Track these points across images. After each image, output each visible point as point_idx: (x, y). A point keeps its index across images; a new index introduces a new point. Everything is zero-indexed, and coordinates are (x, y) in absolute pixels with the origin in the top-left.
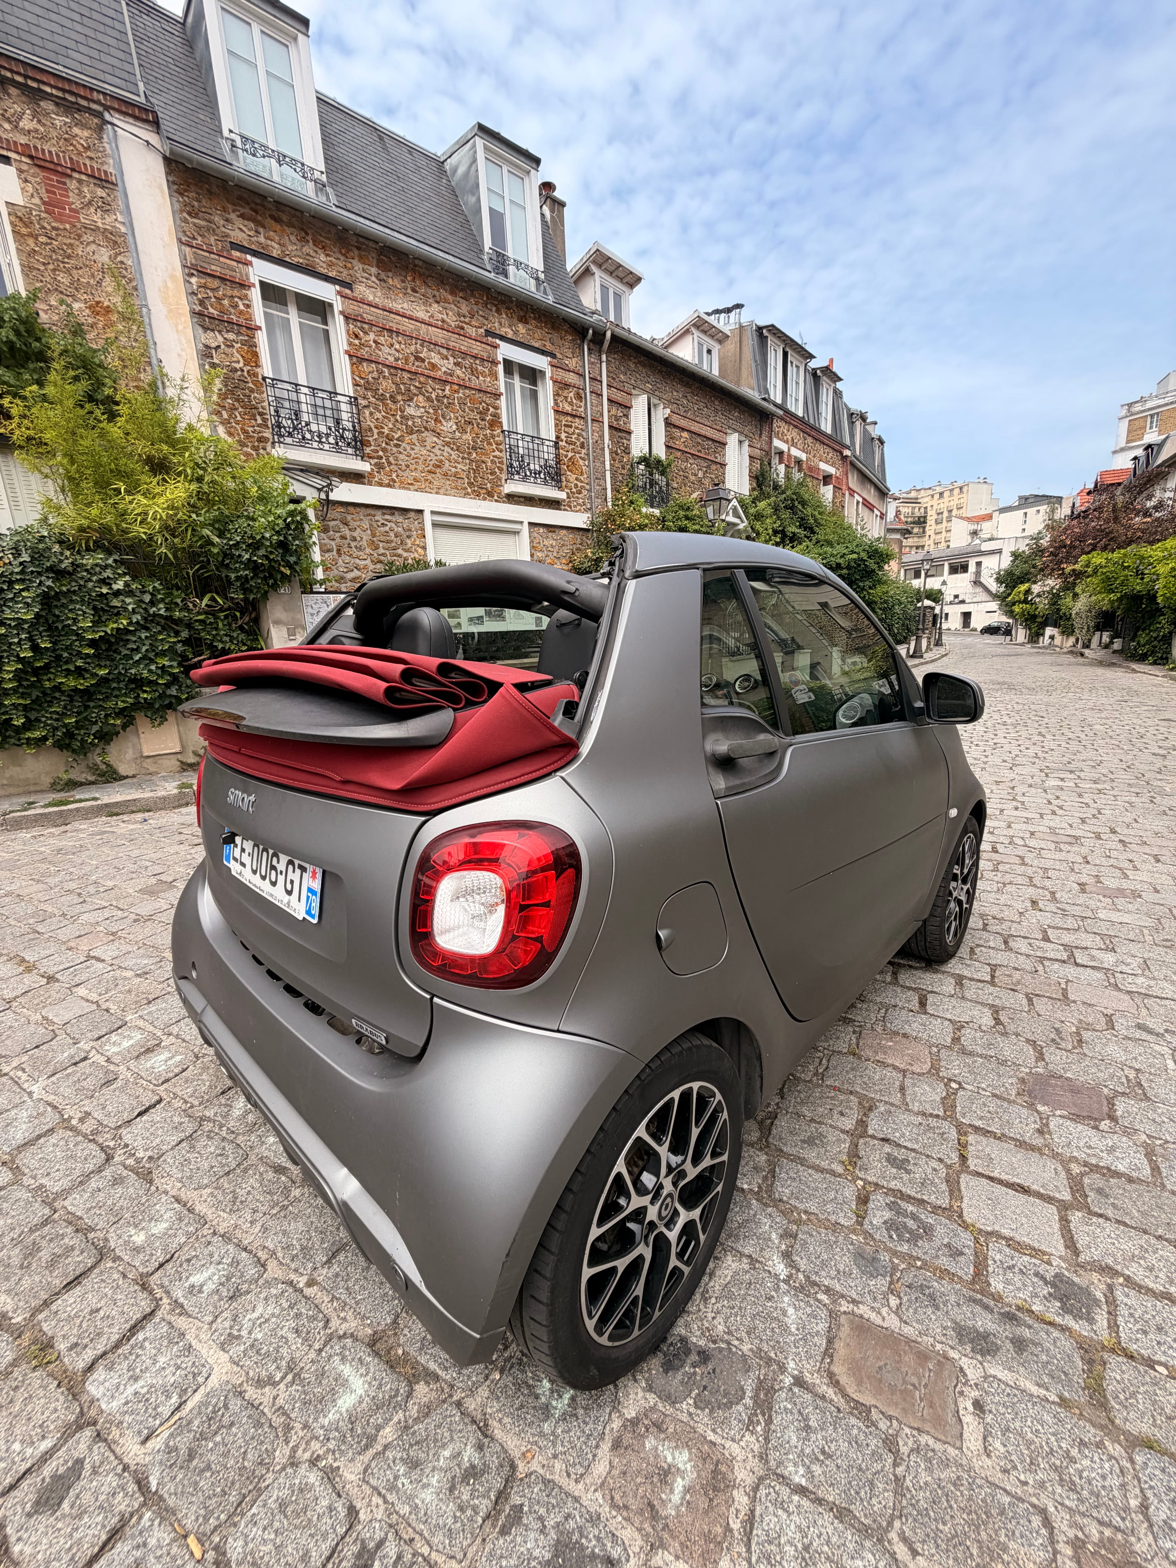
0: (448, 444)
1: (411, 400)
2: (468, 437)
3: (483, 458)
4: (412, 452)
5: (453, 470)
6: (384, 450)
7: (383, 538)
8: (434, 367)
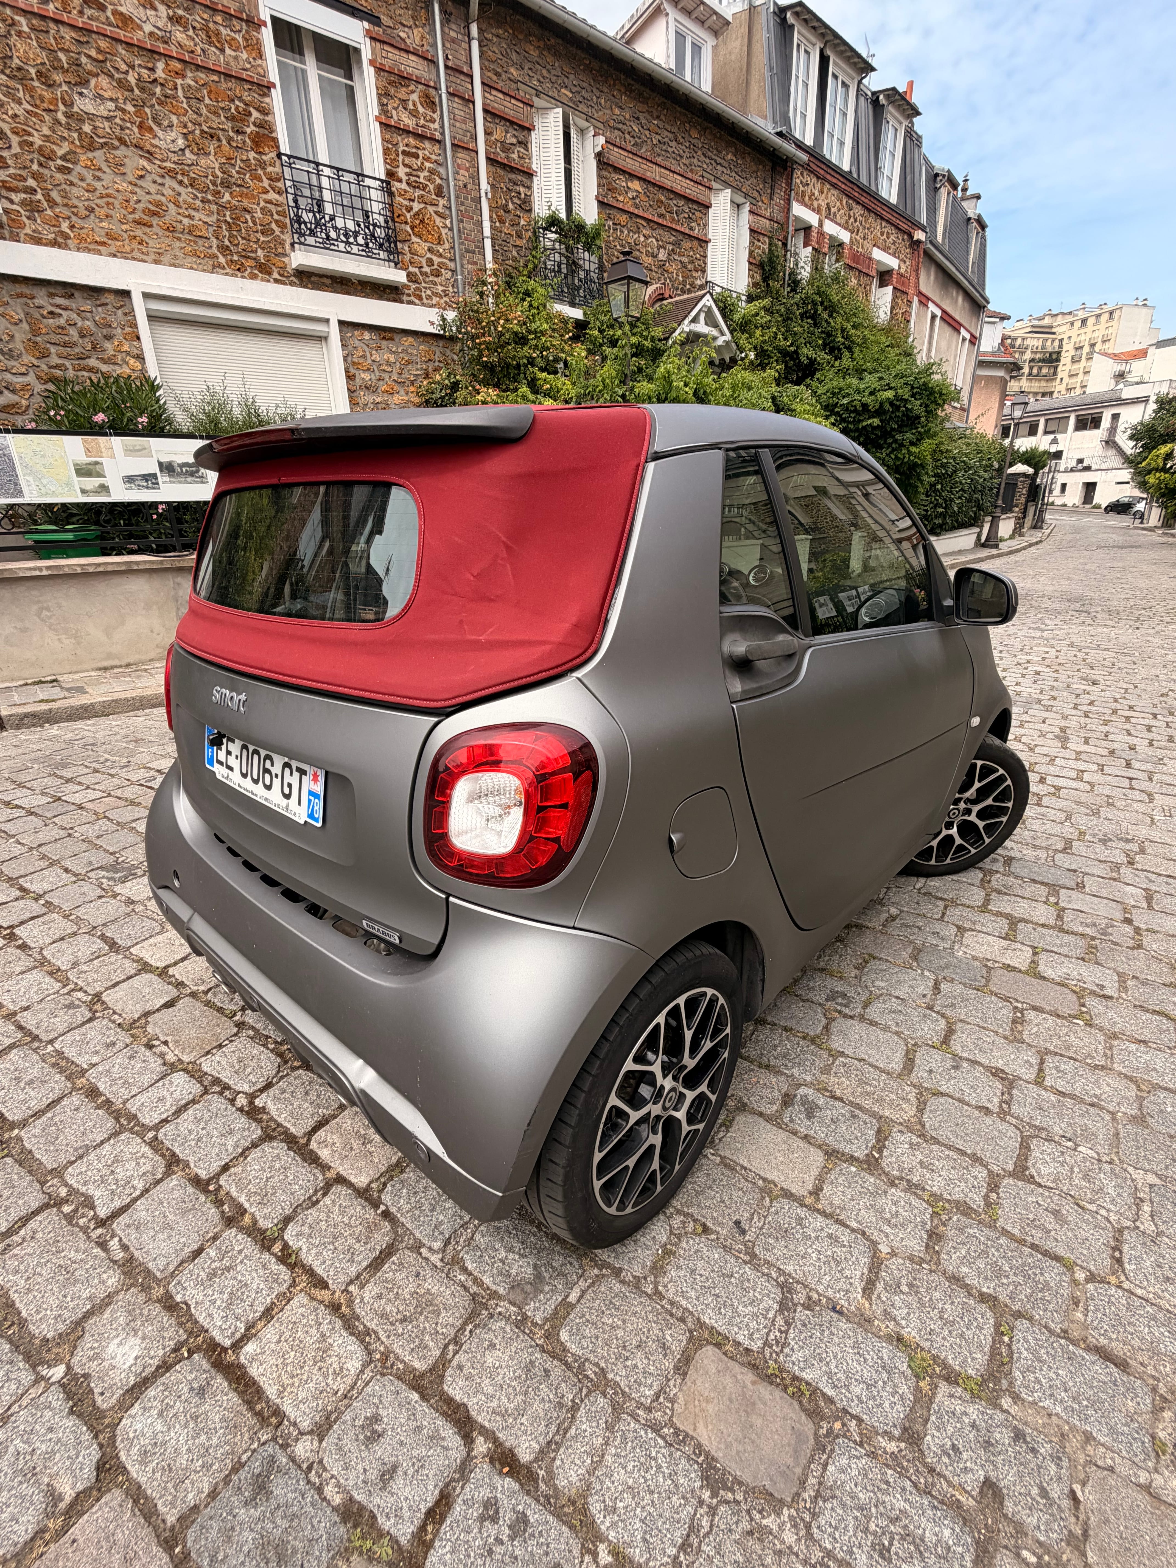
0: (171, 173)
1: (84, 83)
2: (211, 162)
3: (246, 203)
4: (98, 185)
5: (186, 221)
6: (36, 176)
7: (55, 338)
8: (126, 20)
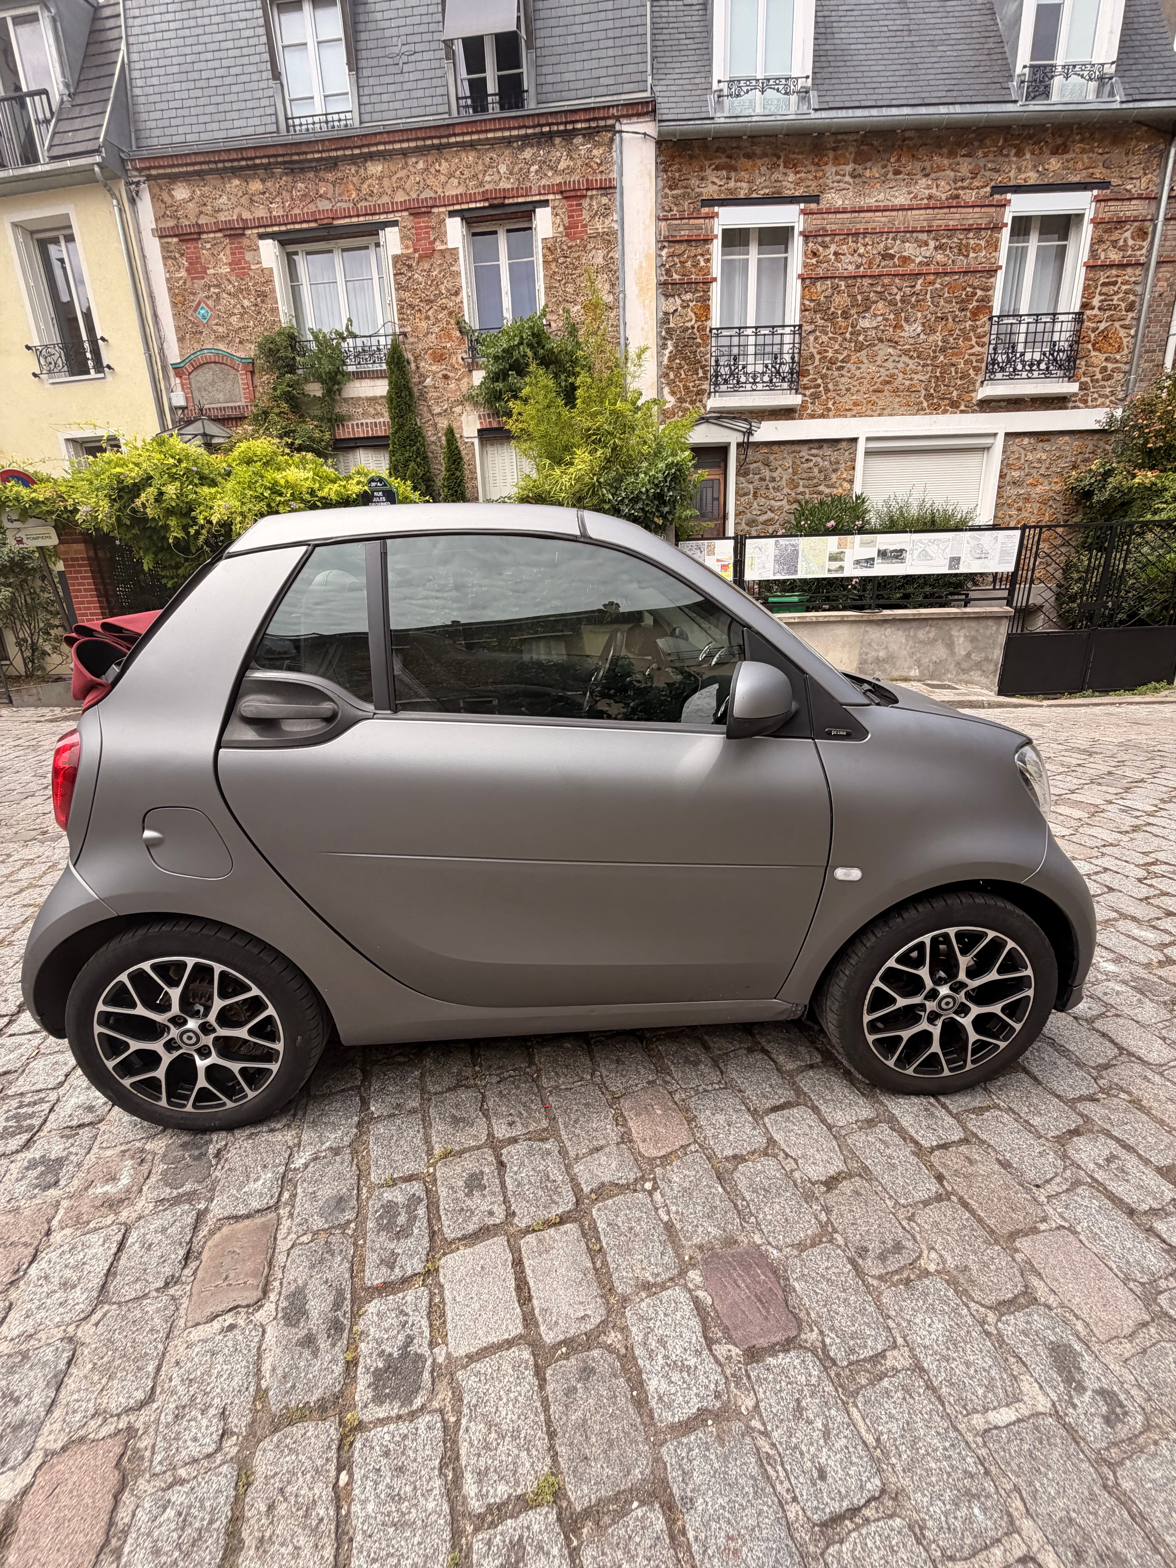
0: (906, 353)
1: (867, 309)
2: (937, 337)
3: (954, 359)
4: (858, 373)
5: (907, 383)
6: (823, 377)
7: (804, 475)
8: (905, 260)
